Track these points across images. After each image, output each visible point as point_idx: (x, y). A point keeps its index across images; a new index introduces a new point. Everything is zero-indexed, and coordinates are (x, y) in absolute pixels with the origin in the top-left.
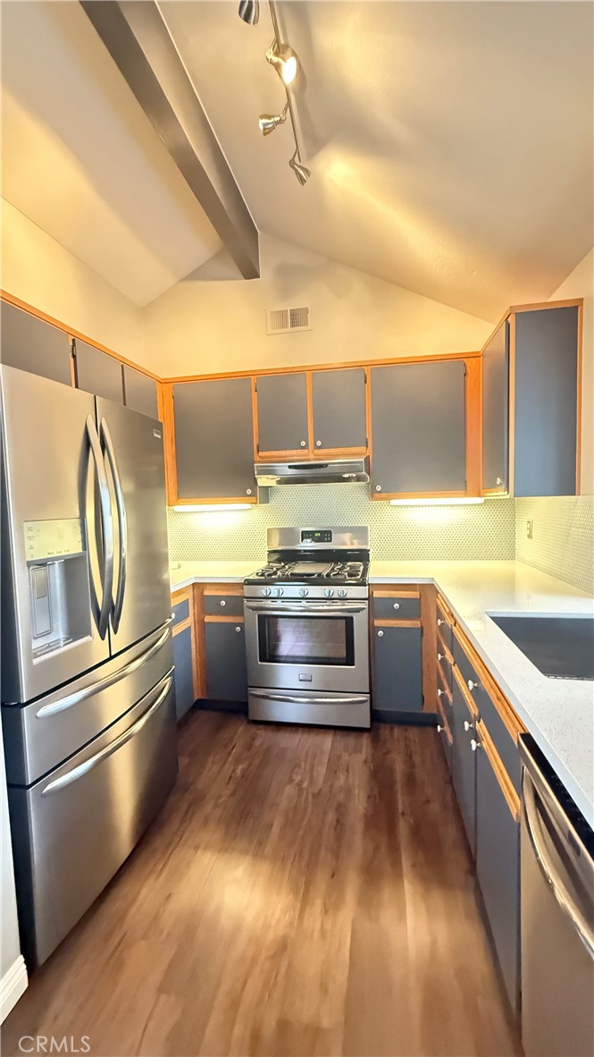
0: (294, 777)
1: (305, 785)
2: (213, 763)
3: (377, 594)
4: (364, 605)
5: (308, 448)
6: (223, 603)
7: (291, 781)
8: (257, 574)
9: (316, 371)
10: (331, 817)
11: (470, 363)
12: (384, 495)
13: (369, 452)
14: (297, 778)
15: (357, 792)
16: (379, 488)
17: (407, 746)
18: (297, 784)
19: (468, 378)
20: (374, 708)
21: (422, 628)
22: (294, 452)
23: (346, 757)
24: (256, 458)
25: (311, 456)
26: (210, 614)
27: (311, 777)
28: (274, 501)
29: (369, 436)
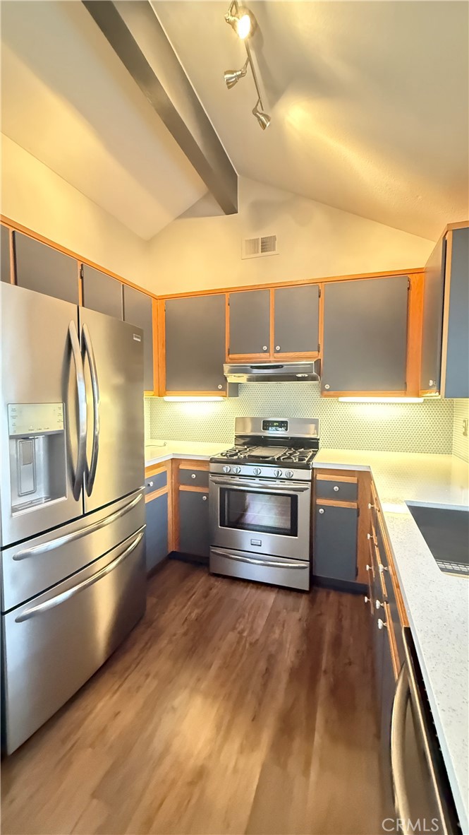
0: (237, 625)
1: (245, 634)
2: (175, 605)
3: (320, 477)
4: (308, 485)
5: (269, 352)
6: (194, 476)
7: (234, 629)
8: (222, 454)
9: (279, 288)
10: (262, 665)
11: (414, 278)
12: (332, 393)
13: (321, 356)
14: (240, 627)
15: (288, 646)
16: (327, 387)
17: (339, 611)
18: (239, 633)
19: (411, 292)
20: (314, 574)
21: (358, 509)
22: (258, 355)
23: (284, 613)
24: (228, 360)
25: (272, 359)
26: (184, 484)
27: (252, 628)
28: (243, 395)
29: (321, 342)
